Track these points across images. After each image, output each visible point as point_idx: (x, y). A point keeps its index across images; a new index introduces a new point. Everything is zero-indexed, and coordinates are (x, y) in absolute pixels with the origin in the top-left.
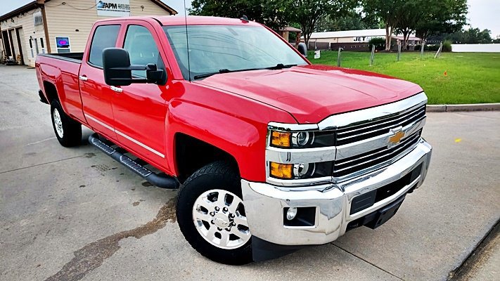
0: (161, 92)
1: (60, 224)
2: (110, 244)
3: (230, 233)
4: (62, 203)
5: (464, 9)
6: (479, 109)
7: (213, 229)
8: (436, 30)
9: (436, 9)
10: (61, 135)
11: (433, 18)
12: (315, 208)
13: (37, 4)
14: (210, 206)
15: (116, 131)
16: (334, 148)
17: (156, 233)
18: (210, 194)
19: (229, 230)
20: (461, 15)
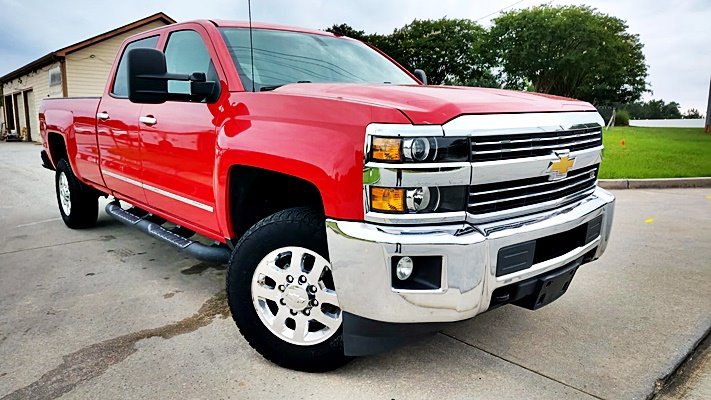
0: (213, 117)
1: (48, 322)
2: (122, 346)
3: (310, 318)
4: (56, 294)
5: (642, 71)
6: (675, 186)
7: (284, 313)
8: (605, 98)
9: (603, 67)
10: (67, 212)
11: (601, 82)
12: (440, 258)
13: (55, 56)
14: (278, 276)
15: (145, 186)
16: (467, 164)
17: (195, 332)
18: (279, 255)
19: (308, 315)
20: (638, 78)
